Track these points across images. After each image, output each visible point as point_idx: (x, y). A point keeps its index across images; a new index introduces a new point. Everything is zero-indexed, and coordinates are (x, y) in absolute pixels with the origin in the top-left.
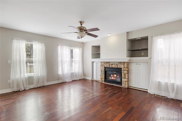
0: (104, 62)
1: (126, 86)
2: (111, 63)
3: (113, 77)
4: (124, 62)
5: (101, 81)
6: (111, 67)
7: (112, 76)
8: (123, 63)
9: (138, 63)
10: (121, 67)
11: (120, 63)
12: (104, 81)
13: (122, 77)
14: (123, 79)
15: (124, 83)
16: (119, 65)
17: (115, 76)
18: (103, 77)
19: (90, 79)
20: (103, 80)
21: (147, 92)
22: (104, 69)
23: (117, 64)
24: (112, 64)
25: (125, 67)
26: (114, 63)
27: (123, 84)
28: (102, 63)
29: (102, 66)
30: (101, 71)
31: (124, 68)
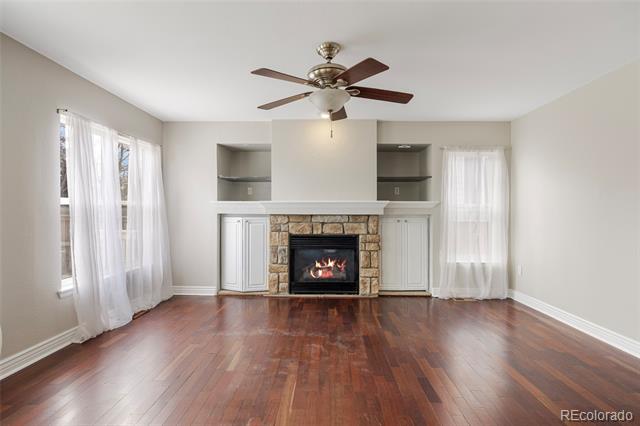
0: (288, 216)
1: (373, 292)
2: (321, 220)
3: (324, 269)
4: (369, 216)
5: (274, 290)
6: (317, 232)
7: (318, 265)
8: (363, 218)
9: (404, 220)
10: (356, 233)
11: (355, 218)
12: (287, 289)
13: (361, 265)
14: (362, 273)
15: (368, 285)
16: (351, 225)
17: (331, 264)
18: (285, 275)
19: (211, 291)
20: (285, 285)
21: (430, 297)
22: (286, 242)
23: (342, 223)
24: (323, 224)
25: (371, 231)
26: (332, 219)
27: (365, 288)
28: (279, 219)
29: (279, 231)
30: (275, 252)
31: (368, 233)
